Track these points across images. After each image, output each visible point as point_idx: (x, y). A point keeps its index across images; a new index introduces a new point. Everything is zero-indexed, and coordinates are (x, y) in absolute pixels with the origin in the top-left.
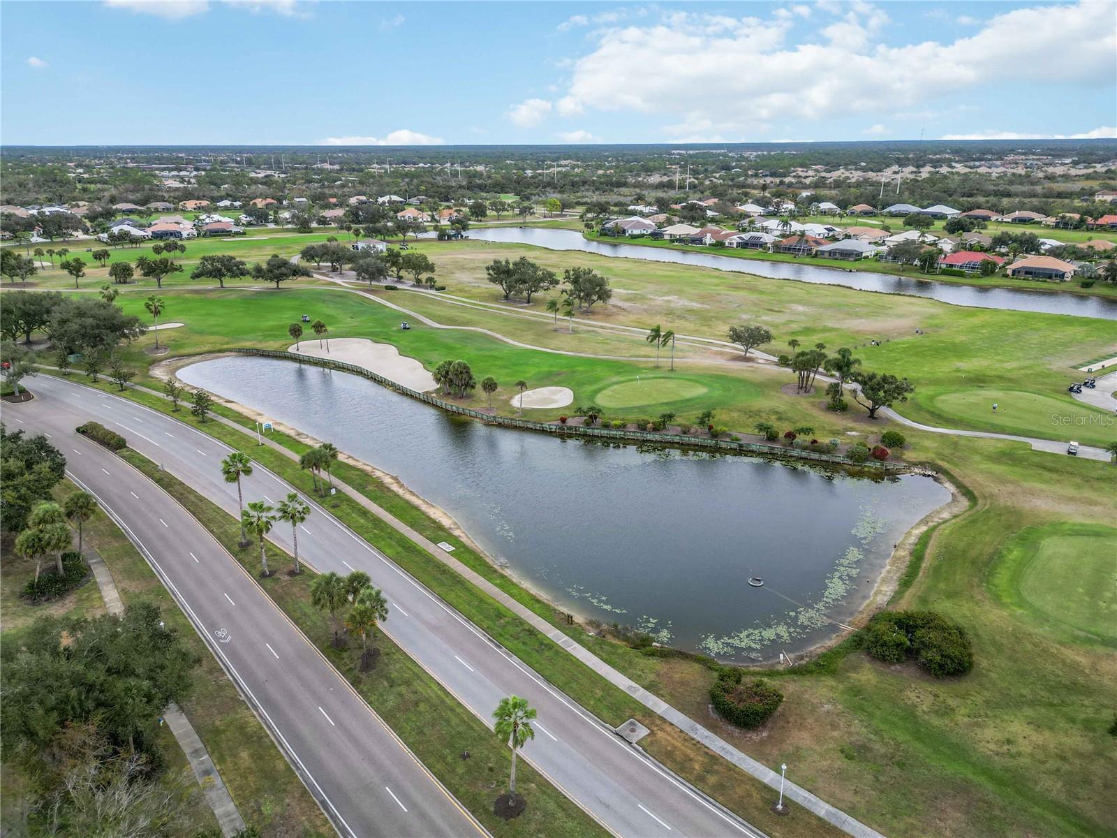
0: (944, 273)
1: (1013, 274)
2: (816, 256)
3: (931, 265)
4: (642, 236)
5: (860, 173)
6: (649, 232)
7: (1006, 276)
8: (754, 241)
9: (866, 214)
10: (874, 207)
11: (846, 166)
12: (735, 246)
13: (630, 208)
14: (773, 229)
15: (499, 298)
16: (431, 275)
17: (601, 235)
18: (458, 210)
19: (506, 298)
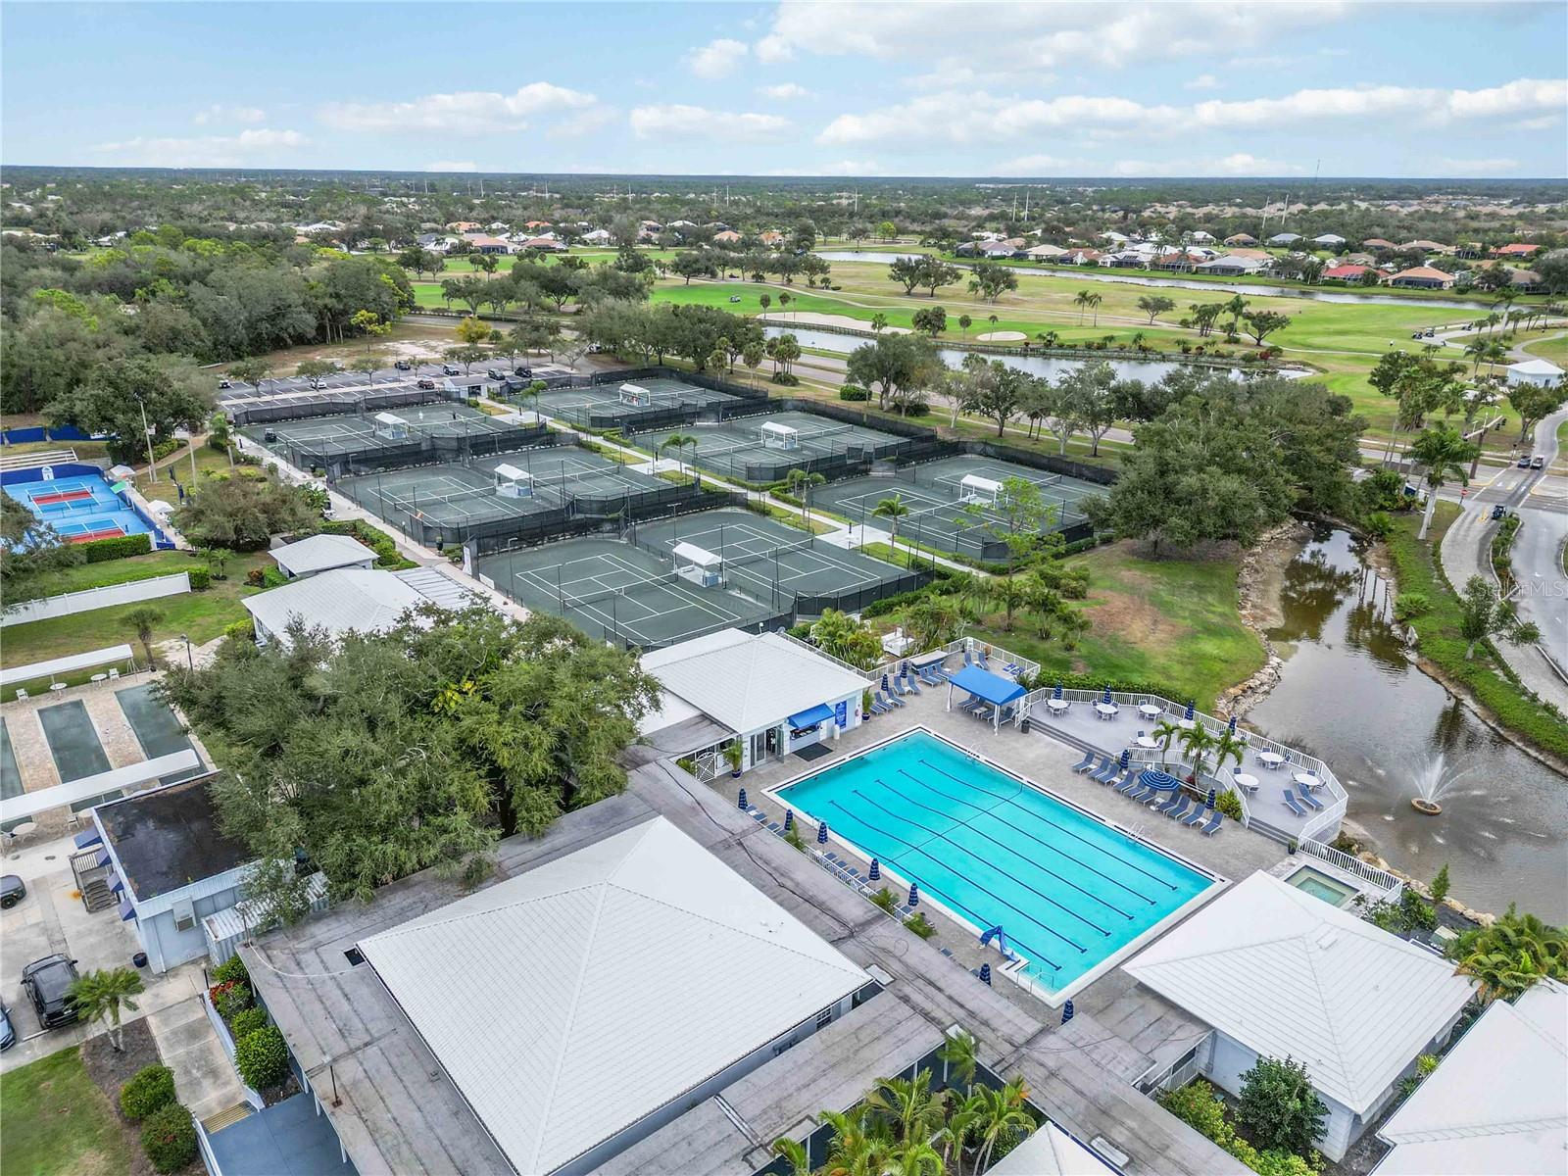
0: (1326, 283)
1: (1394, 283)
2: (1196, 272)
3: (1315, 277)
4: (1003, 257)
5: (1236, 209)
6: (1011, 253)
7: (1387, 286)
8: (1129, 260)
9: (1246, 244)
10: (1257, 237)
11: (1217, 202)
12: (1109, 265)
13: (975, 234)
14: (1145, 252)
15: (898, 294)
16: (827, 276)
17: (957, 256)
18: (783, 234)
19: (909, 293)
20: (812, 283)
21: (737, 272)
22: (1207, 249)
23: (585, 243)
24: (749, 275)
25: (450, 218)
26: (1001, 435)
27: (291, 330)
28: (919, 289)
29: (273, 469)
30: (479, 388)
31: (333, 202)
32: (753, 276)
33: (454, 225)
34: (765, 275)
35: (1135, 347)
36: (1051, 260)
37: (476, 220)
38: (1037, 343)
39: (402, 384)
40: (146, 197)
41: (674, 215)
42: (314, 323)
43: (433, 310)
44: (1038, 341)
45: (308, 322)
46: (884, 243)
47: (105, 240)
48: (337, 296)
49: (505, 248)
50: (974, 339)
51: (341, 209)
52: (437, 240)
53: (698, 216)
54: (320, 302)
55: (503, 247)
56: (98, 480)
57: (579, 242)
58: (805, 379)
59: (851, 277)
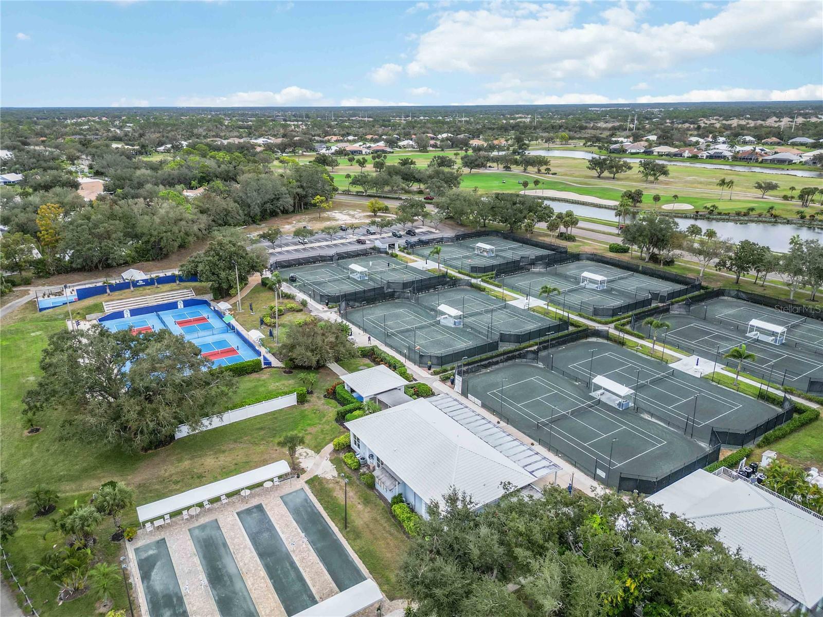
2: (762, 162)
4: (638, 153)
5: (752, 122)
6: (642, 151)
8: (718, 155)
9: (781, 144)
10: (781, 139)
11: (737, 117)
12: (705, 158)
13: (614, 139)
14: (722, 148)
15: (593, 177)
16: (548, 167)
17: (610, 153)
18: (507, 141)
19: (599, 177)
20: (539, 170)
21: (495, 165)
22: (761, 148)
23: (400, 148)
24: (501, 166)
25: (327, 134)
26: (737, 283)
27: (281, 208)
28: (606, 174)
29: (304, 304)
30: (394, 245)
31: (265, 126)
32: (504, 167)
33: (330, 137)
34: (512, 167)
35: (768, 215)
36: (668, 155)
37: (339, 135)
38: (703, 212)
39: (348, 241)
40: (175, 125)
41: (442, 130)
42: (292, 202)
43: (343, 191)
44: (704, 210)
45: (288, 201)
46: (561, 144)
47: (162, 148)
48: (302, 187)
49: (361, 151)
50: (660, 208)
51: (270, 130)
52: (327, 147)
53: (455, 131)
54: (295, 191)
55: (360, 151)
56: (207, 309)
57: (397, 147)
58: (580, 237)
59: (558, 166)
